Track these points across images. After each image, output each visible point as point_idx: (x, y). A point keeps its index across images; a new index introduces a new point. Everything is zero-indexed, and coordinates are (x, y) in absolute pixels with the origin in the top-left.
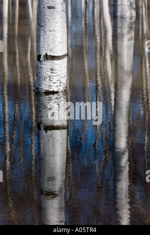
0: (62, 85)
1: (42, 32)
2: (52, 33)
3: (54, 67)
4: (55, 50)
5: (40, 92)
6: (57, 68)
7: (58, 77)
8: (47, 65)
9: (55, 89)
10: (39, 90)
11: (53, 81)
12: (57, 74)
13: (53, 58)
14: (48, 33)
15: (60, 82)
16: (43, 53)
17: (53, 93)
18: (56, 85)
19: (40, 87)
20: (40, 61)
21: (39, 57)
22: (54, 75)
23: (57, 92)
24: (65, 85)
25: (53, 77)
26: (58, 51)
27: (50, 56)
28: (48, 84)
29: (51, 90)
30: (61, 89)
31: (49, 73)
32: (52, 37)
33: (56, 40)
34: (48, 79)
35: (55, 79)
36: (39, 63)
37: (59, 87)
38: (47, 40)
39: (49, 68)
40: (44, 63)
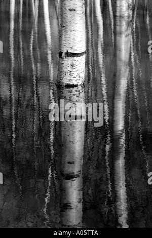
0: (81, 79)
1: (63, 31)
2: (73, 32)
3: (74, 63)
4: (75, 48)
5: (61, 85)
6: (76, 64)
7: (77, 72)
8: (68, 61)
9: (75, 83)
10: (61, 84)
11: (73, 76)
12: (76, 69)
13: (74, 55)
14: (69, 33)
15: (80, 77)
16: (64, 51)
17: (73, 86)
18: (75, 79)
19: (61, 81)
20: (62, 58)
21: (61, 54)
22: (74, 70)
23: (76, 86)
24: (84, 79)
25: (73, 72)
26: (78, 49)
27: (71, 53)
28: (68, 78)
29: (71, 83)
30: (80, 82)
31: (69, 69)
32: (72, 37)
33: (76, 39)
34: (69, 74)
35: (75, 74)
36: (61, 59)
37: (78, 81)
38: (68, 39)
39: (70, 64)
40: (65, 59)
